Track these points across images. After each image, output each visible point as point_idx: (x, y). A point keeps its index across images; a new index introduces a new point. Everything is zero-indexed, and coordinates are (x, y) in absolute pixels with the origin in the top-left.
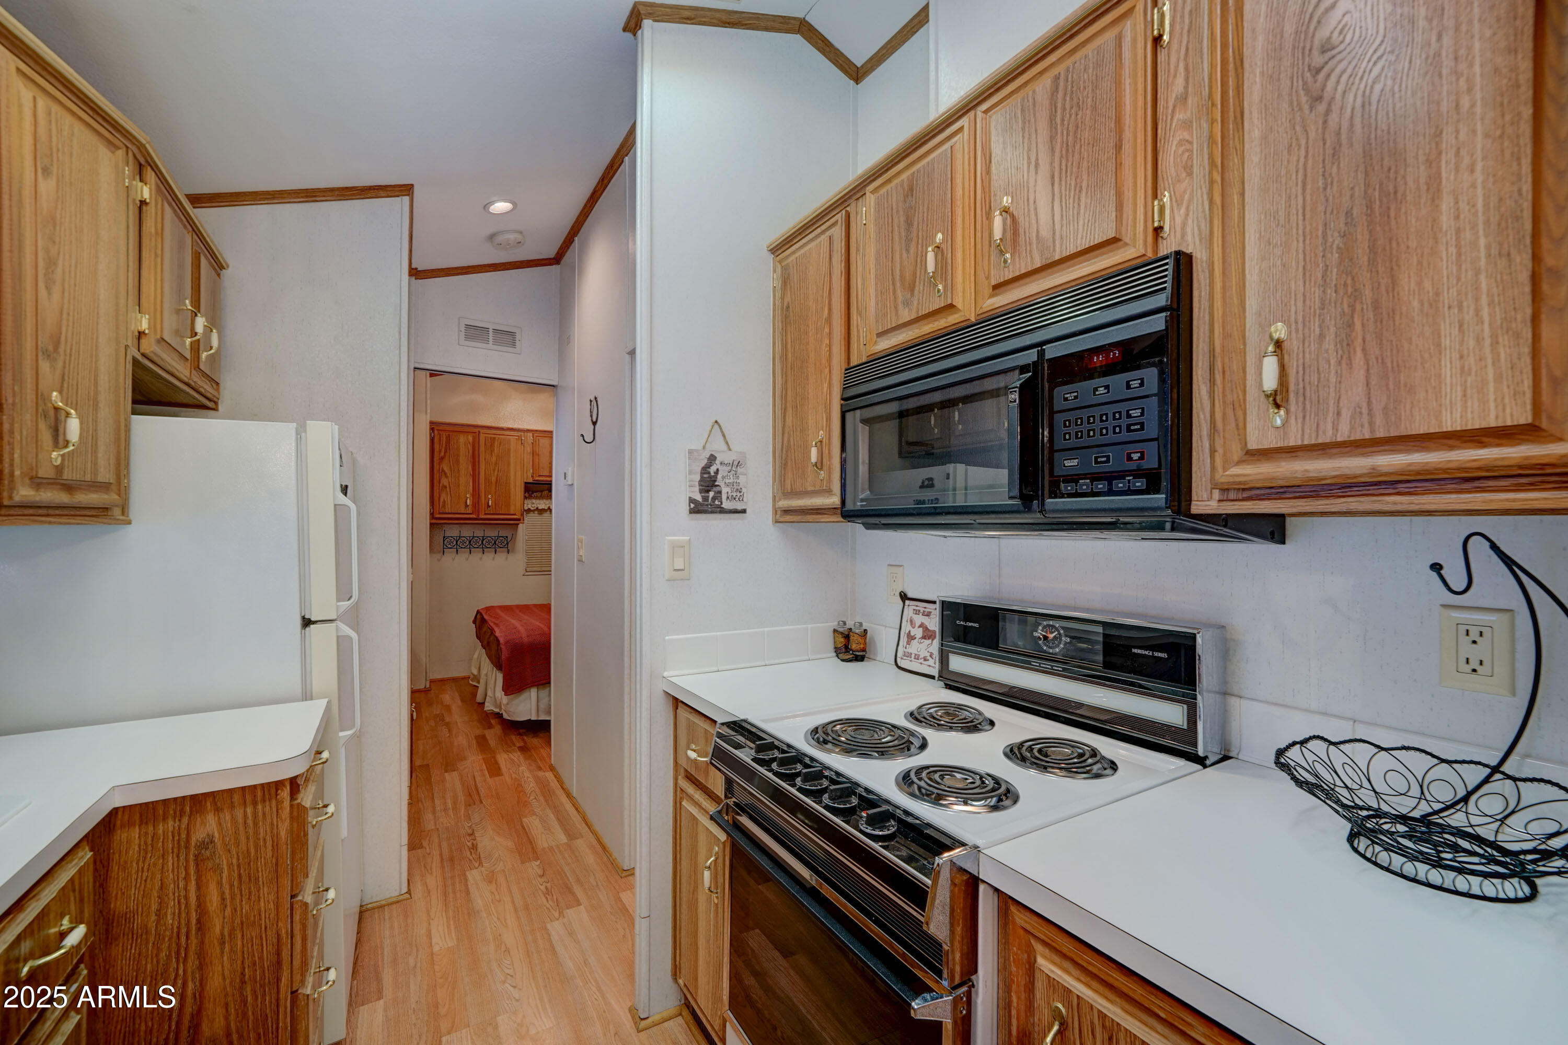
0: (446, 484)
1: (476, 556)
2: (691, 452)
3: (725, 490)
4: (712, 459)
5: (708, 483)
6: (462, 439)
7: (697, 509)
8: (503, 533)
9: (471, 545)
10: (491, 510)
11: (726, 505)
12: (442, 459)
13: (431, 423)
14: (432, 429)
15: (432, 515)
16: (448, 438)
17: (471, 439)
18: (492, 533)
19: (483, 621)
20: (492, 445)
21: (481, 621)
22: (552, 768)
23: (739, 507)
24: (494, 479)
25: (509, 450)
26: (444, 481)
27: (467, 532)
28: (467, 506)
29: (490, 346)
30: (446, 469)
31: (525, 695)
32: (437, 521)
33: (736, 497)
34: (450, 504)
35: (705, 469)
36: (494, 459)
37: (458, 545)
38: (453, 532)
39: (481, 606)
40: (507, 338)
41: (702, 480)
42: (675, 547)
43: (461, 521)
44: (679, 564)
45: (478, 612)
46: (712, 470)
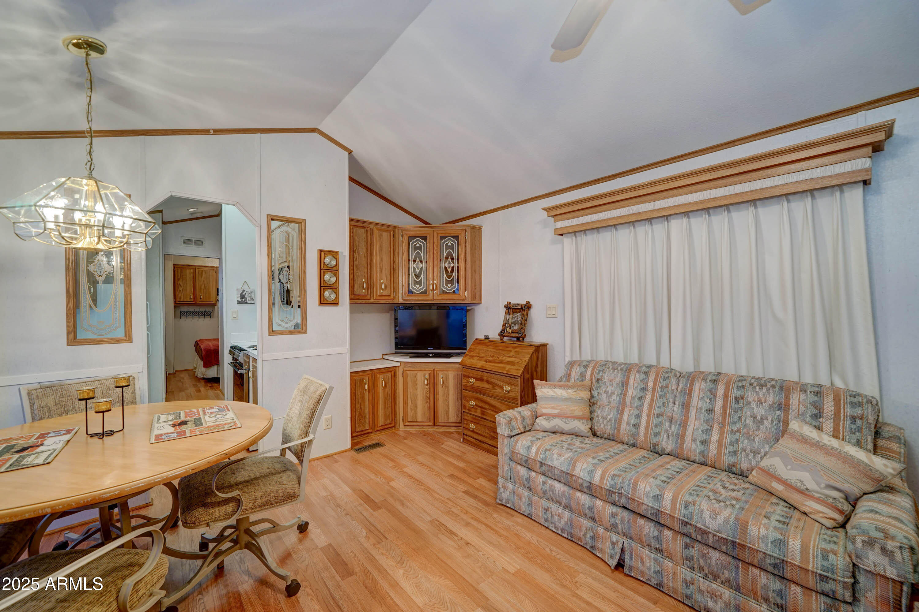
0: (181, 289)
1: (196, 319)
2: (237, 289)
3: (248, 298)
4: (244, 291)
5: (243, 296)
6: (188, 271)
7: (239, 303)
8: (209, 309)
9: (193, 314)
10: (202, 300)
11: (248, 302)
12: (179, 279)
13: (174, 265)
14: (174, 267)
15: (175, 302)
16: (182, 271)
17: (192, 271)
18: (203, 309)
19: (198, 344)
20: (202, 274)
21: (197, 345)
22: (220, 390)
23: (252, 302)
24: (203, 287)
25: (209, 275)
26: (180, 289)
27: (191, 309)
28: (190, 298)
29: (193, 246)
30: (181, 283)
31: (212, 368)
32: (177, 305)
33: (252, 299)
34: (183, 297)
35: (242, 293)
36: (203, 279)
37: (187, 314)
38: (185, 309)
39: (198, 339)
40: (199, 243)
41: (241, 296)
42: (233, 312)
43: (189, 304)
44: (235, 316)
45: (196, 342)
46: (244, 293)
